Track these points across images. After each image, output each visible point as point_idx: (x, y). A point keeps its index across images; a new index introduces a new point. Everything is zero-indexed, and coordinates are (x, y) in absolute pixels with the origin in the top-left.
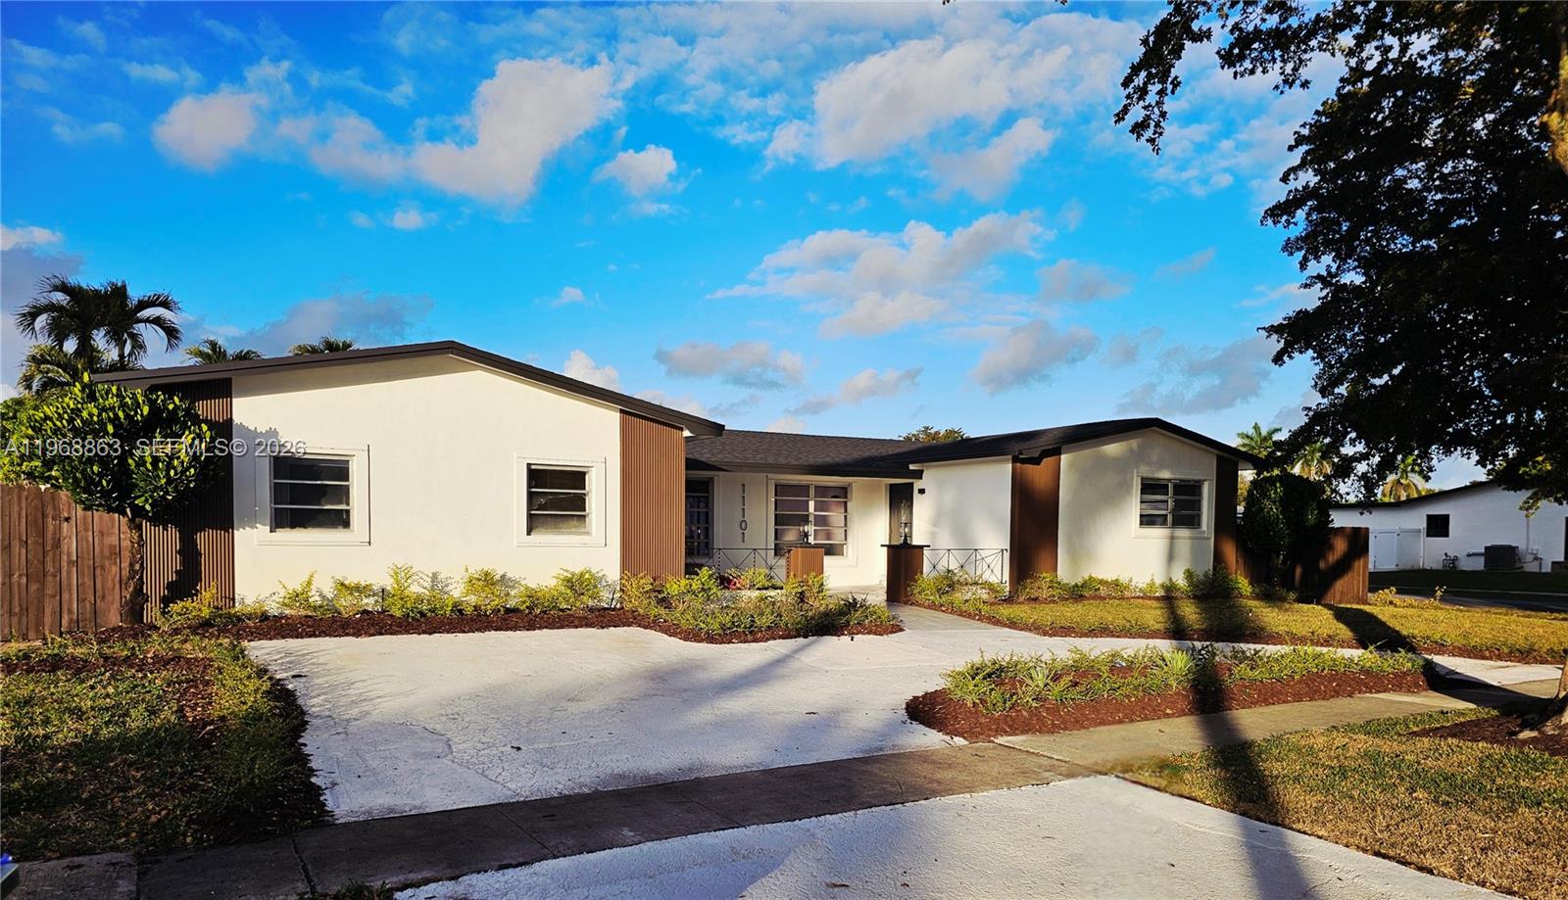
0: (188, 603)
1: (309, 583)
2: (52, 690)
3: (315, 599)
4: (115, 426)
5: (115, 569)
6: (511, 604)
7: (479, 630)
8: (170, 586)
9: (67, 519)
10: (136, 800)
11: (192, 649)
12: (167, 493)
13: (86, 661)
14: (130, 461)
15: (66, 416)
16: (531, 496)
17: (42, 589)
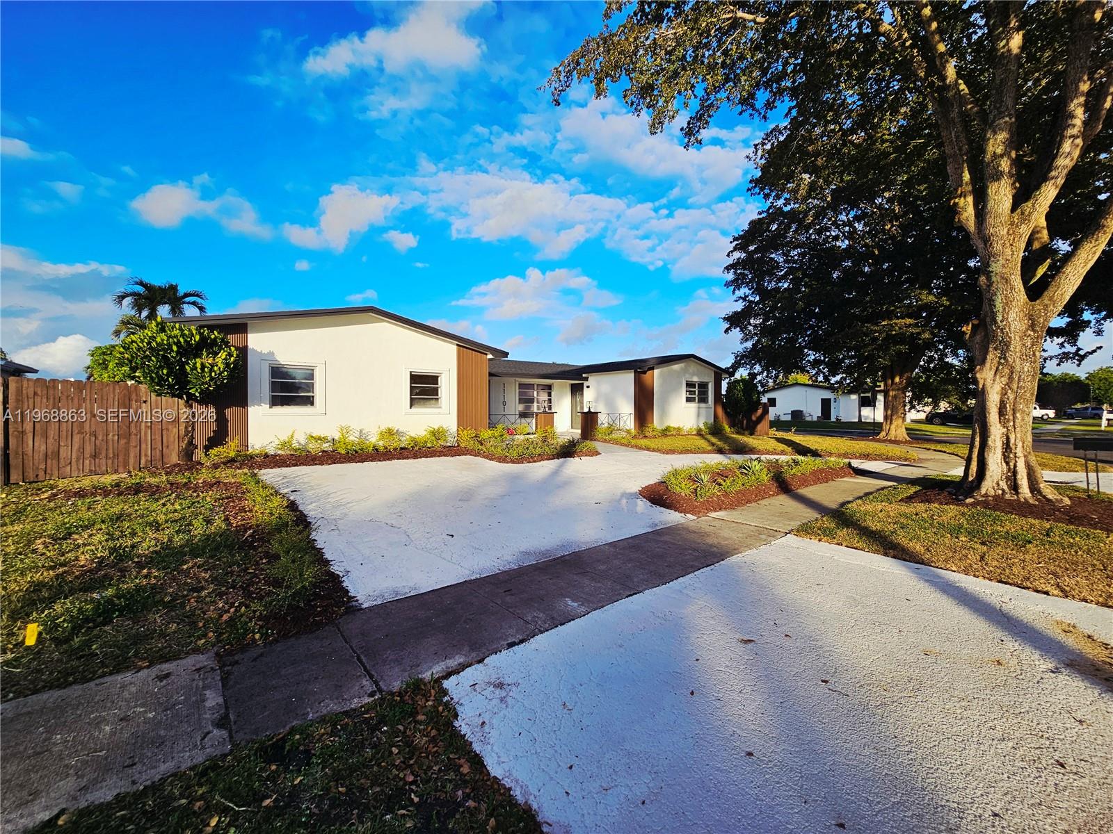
0: (220, 449)
1: (292, 436)
2: (136, 508)
3: (295, 445)
4: (178, 347)
5: (175, 430)
6: (403, 445)
7: (388, 459)
8: (209, 439)
9: (145, 402)
10: (208, 599)
11: (226, 475)
12: (210, 386)
13: (158, 487)
14: (187, 367)
15: (146, 340)
16: (412, 388)
17: (128, 442)
